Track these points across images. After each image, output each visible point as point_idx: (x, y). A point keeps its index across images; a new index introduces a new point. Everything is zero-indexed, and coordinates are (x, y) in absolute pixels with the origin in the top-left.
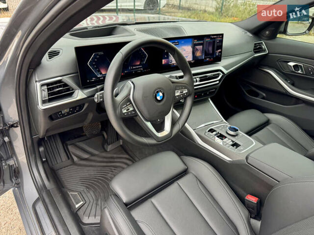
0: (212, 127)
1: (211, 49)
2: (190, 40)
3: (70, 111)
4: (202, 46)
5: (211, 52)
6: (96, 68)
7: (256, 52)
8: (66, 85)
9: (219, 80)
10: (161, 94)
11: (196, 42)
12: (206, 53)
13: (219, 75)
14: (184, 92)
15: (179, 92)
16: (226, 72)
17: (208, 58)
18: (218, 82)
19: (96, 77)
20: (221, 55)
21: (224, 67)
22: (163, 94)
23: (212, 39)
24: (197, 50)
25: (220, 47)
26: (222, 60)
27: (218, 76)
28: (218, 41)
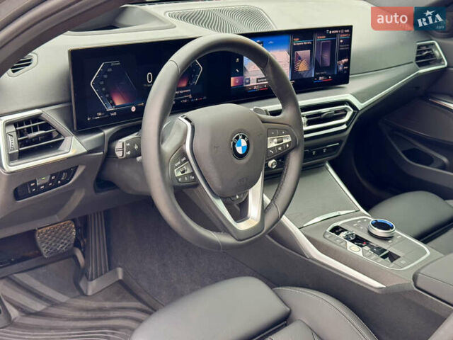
0: (339, 224)
1: (327, 56)
2: (286, 37)
3: (51, 181)
4: (309, 51)
5: (328, 64)
6: (105, 93)
7: (421, 65)
8: (47, 126)
9: (347, 123)
10: (244, 143)
11: (297, 42)
12: (318, 67)
13: (345, 111)
14: (285, 141)
15: (276, 140)
16: (360, 105)
17: (321, 76)
18: (344, 127)
19: (104, 111)
20: (348, 70)
21: (356, 95)
22: (248, 142)
23: (328, 36)
24: (300, 58)
25: (347, 53)
26: (350, 82)
27: (345, 115)
28: (341, 41)
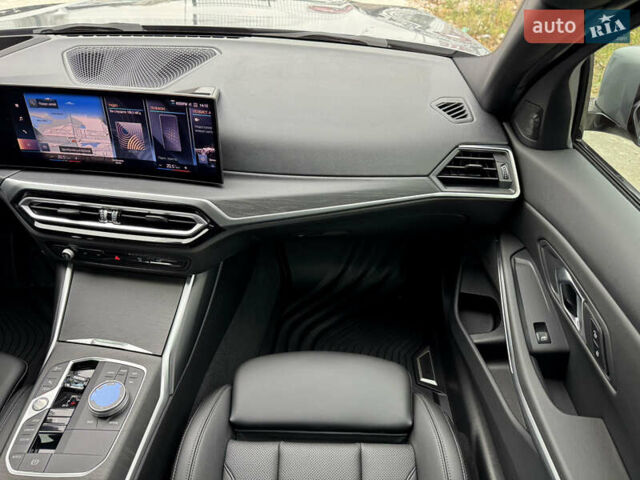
1: (174, 139)
2: (96, 100)
4: (139, 124)
5: (178, 148)
11: (114, 108)
17: (171, 162)
20: (218, 164)
24: (125, 132)
25: (212, 138)
26: (227, 182)
28: (196, 120)
